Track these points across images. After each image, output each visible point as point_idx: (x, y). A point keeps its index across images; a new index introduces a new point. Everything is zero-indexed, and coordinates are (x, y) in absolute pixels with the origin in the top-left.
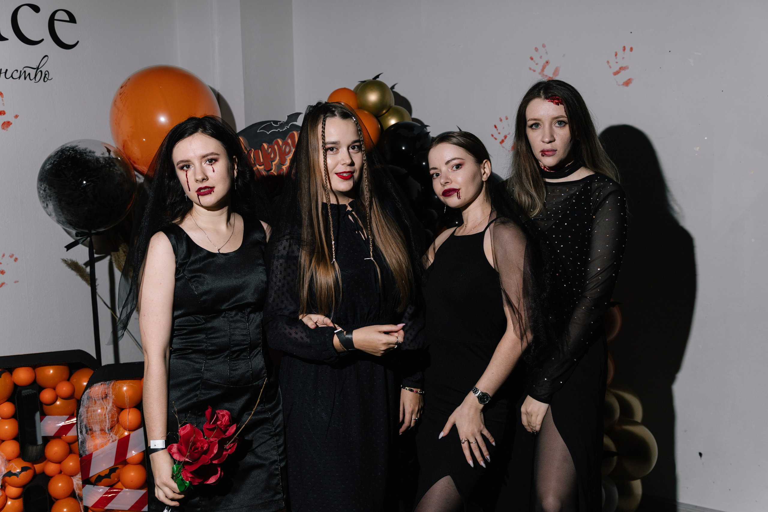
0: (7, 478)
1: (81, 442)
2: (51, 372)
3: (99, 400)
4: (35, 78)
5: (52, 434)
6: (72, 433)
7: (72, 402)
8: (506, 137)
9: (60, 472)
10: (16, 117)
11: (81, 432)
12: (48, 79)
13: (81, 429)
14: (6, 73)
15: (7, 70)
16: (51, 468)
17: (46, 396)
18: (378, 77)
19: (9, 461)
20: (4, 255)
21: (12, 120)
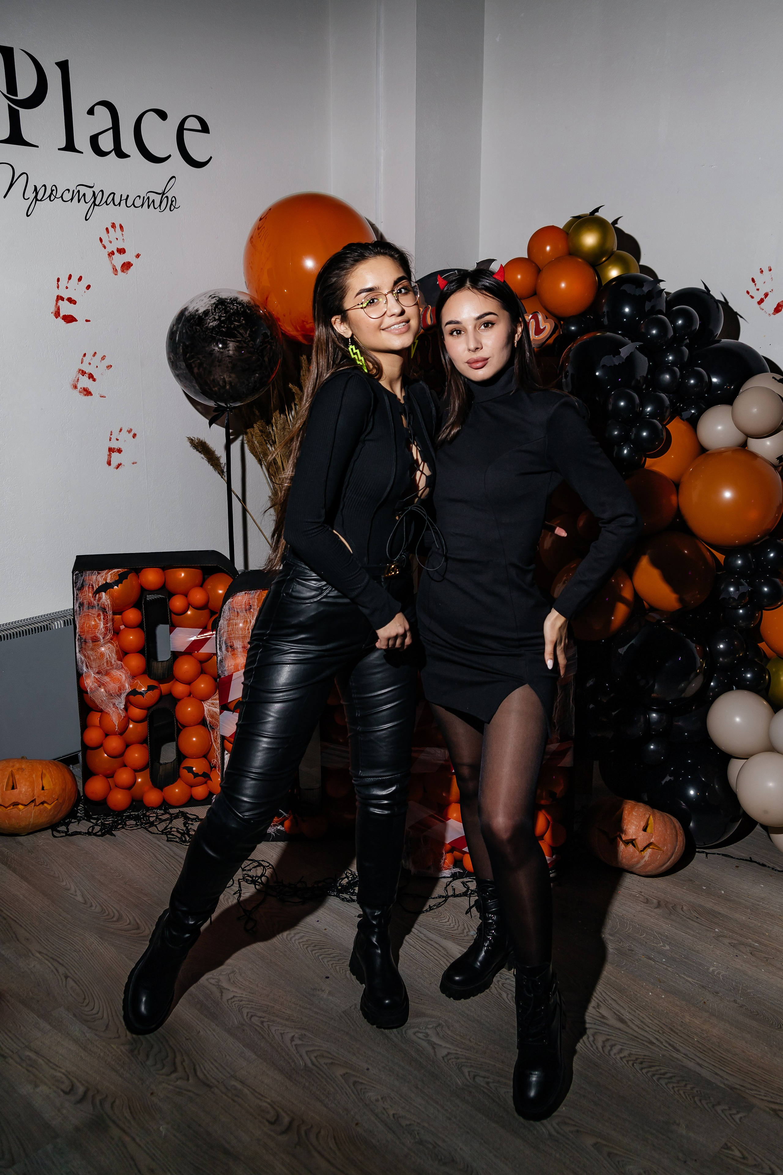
0: (131, 697)
1: (220, 660)
2: (183, 575)
3: (242, 611)
4: (160, 206)
5: (183, 649)
6: (206, 649)
7: (205, 613)
8: (766, 295)
9: (190, 694)
10: (138, 256)
11: (220, 649)
12: (175, 207)
13: (220, 645)
14: (126, 200)
15: (128, 196)
16: (180, 689)
17: (178, 603)
18: (597, 210)
19: (134, 676)
20: (121, 430)
21: (133, 260)
